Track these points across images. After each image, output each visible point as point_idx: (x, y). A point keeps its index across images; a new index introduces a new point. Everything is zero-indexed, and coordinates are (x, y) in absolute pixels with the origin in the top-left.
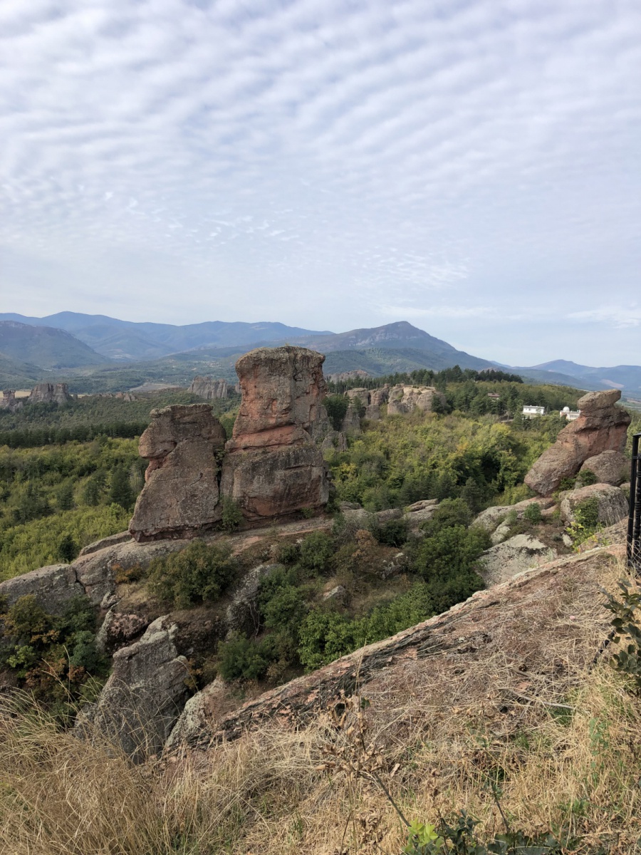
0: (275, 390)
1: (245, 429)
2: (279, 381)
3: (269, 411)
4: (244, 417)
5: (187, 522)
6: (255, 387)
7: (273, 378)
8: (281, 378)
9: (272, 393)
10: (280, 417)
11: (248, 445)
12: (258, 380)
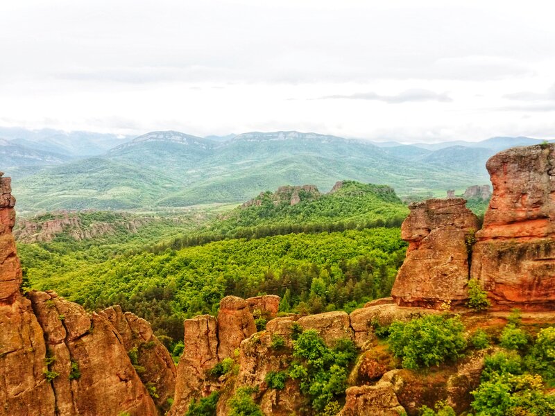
0: (525, 185)
1: (494, 221)
2: (529, 176)
3: (519, 205)
4: (494, 210)
5: (438, 296)
6: (505, 182)
7: (523, 173)
8: (532, 173)
9: (522, 187)
10: (530, 211)
11: (497, 235)
12: (508, 176)
